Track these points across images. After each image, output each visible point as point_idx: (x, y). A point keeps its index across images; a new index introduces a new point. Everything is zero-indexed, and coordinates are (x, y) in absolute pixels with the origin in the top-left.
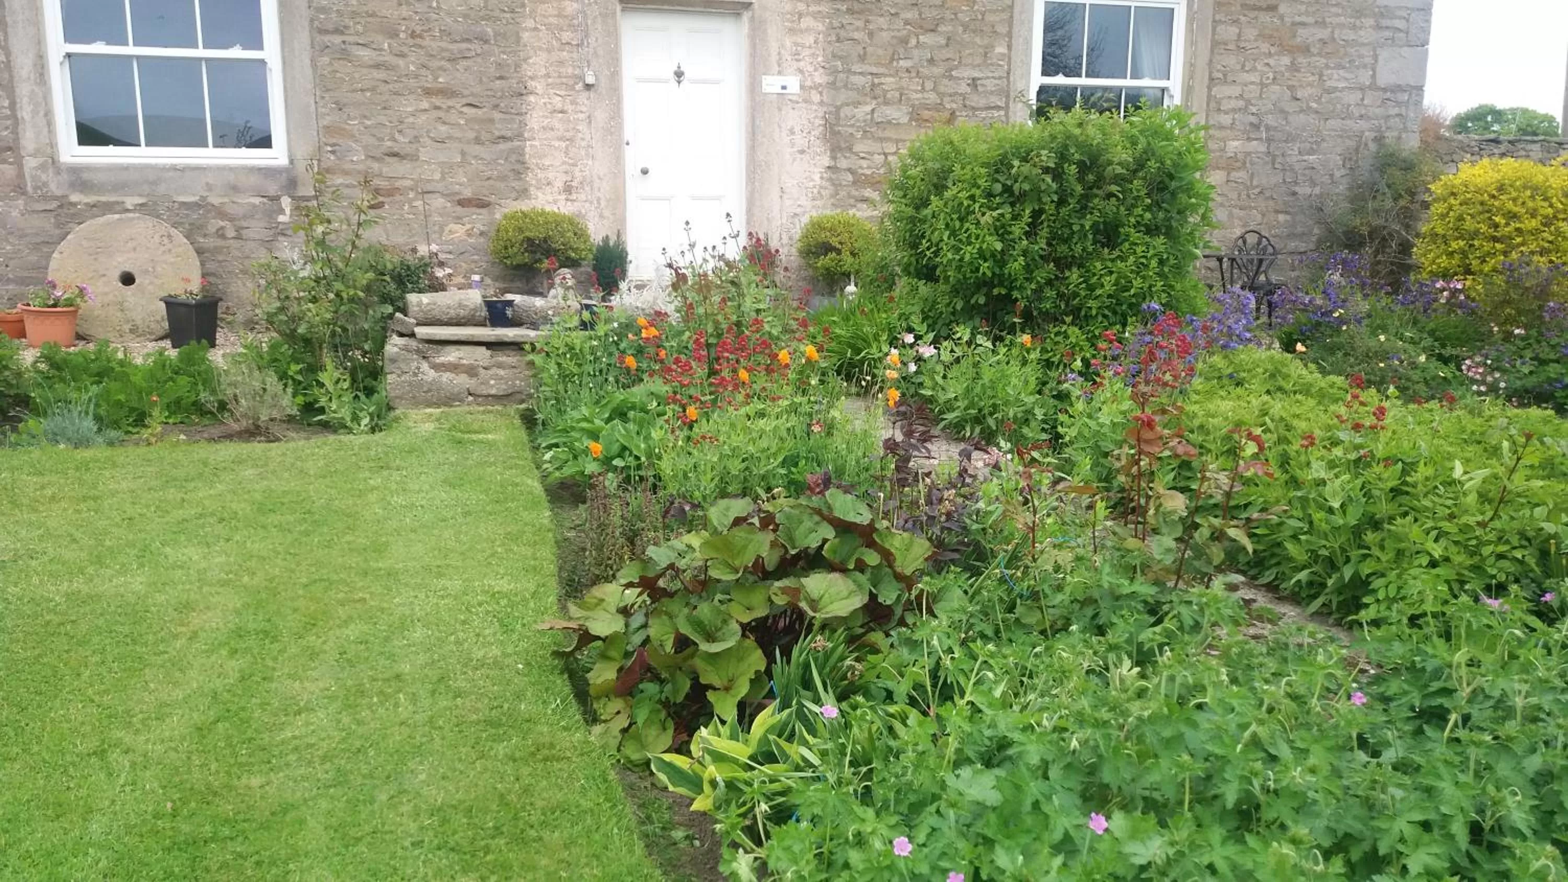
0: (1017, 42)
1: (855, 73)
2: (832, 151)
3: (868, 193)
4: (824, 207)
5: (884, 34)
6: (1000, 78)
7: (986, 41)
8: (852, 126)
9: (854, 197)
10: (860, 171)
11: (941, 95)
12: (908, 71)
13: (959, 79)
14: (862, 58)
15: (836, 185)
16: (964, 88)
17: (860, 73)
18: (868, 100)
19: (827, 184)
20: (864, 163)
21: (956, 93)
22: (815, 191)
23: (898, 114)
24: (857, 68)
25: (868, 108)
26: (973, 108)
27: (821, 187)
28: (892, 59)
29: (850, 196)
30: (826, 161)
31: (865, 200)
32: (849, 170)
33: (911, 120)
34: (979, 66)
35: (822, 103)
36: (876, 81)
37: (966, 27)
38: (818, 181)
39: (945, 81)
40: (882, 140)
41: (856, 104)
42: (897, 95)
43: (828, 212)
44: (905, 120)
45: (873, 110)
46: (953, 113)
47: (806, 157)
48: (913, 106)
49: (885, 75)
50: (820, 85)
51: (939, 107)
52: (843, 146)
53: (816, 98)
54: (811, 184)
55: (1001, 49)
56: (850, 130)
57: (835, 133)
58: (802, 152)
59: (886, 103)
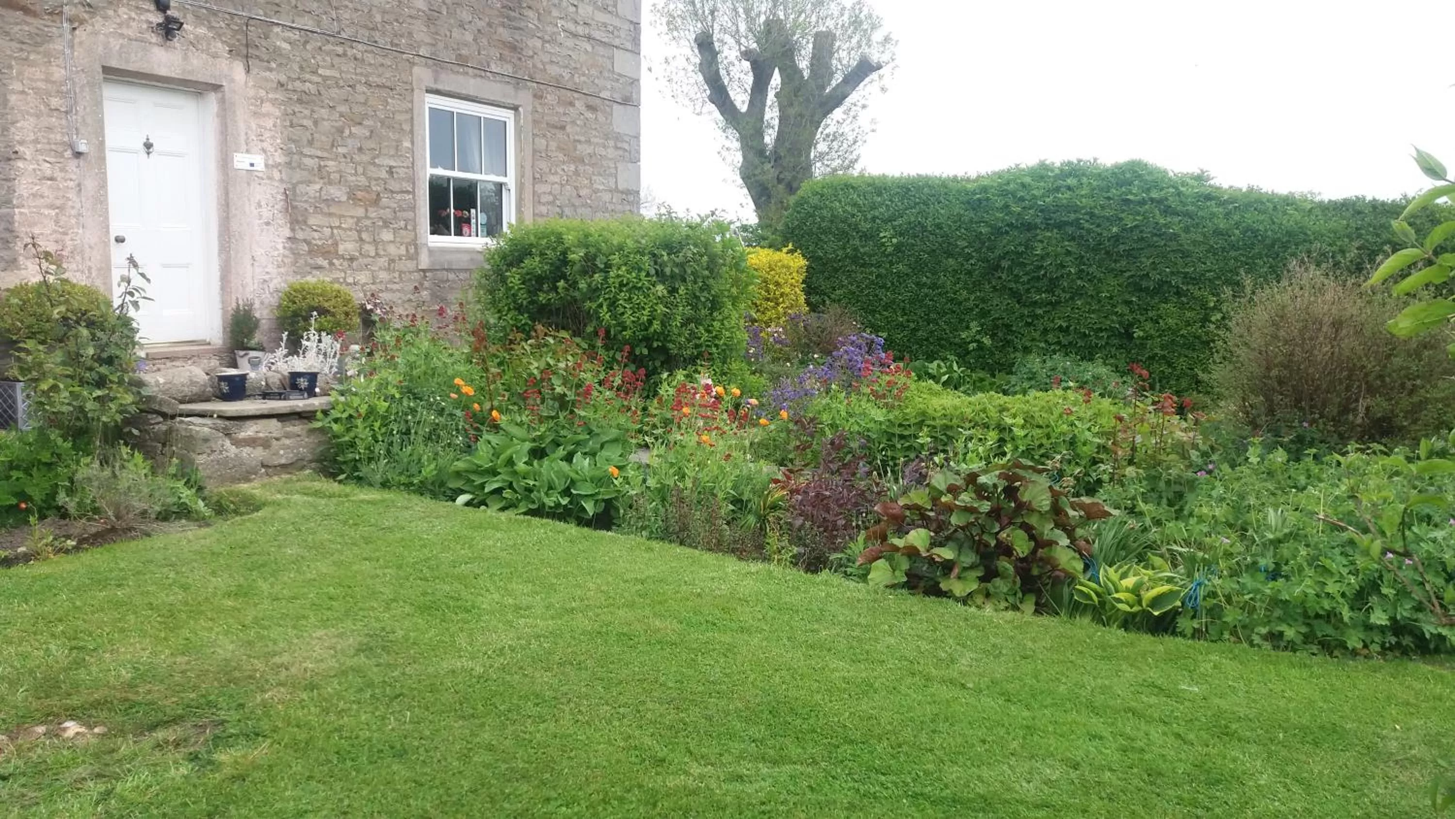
0: (417, 139)
1: (306, 156)
2: (291, 223)
3: (321, 261)
4: (287, 274)
5: (325, 123)
6: (408, 167)
7: (397, 136)
8: (306, 201)
9: (310, 265)
10: (314, 242)
11: (369, 179)
12: (345, 157)
13: (379, 166)
14: (311, 143)
15: (296, 254)
16: (384, 175)
17: (310, 156)
18: (317, 179)
19: (287, 252)
20: (316, 235)
21: (379, 178)
22: (280, 259)
23: (338, 193)
24: (307, 151)
25: (317, 187)
26: (392, 192)
27: (284, 256)
28: (333, 145)
29: (307, 264)
30: (287, 233)
31: (319, 268)
32: (305, 241)
33: (349, 198)
34: (393, 156)
35: (281, 180)
36: (322, 163)
37: (382, 123)
38: (282, 251)
39: (372, 168)
40: (330, 215)
41: (309, 183)
42: (337, 176)
43: (291, 279)
44: (344, 198)
45: (321, 189)
46: (378, 195)
47: (271, 228)
48: (350, 187)
49: (328, 159)
50: (280, 164)
51: (367, 189)
52: (300, 219)
53: (276, 175)
54: (276, 253)
55: (407, 144)
56: (306, 206)
57: (294, 208)
58: (268, 224)
59: (330, 183)
